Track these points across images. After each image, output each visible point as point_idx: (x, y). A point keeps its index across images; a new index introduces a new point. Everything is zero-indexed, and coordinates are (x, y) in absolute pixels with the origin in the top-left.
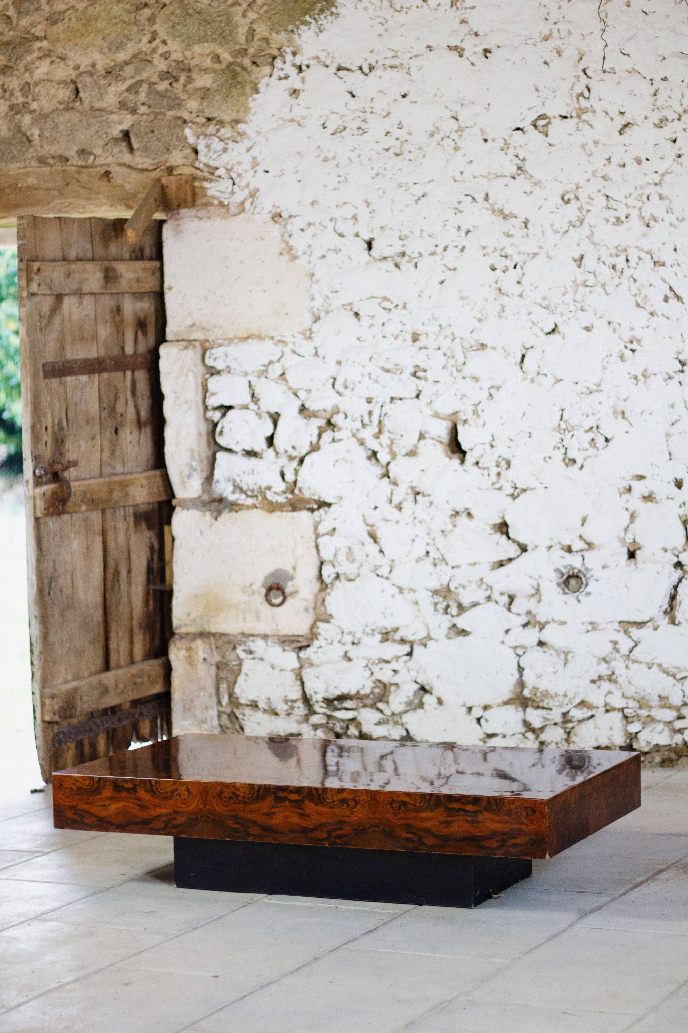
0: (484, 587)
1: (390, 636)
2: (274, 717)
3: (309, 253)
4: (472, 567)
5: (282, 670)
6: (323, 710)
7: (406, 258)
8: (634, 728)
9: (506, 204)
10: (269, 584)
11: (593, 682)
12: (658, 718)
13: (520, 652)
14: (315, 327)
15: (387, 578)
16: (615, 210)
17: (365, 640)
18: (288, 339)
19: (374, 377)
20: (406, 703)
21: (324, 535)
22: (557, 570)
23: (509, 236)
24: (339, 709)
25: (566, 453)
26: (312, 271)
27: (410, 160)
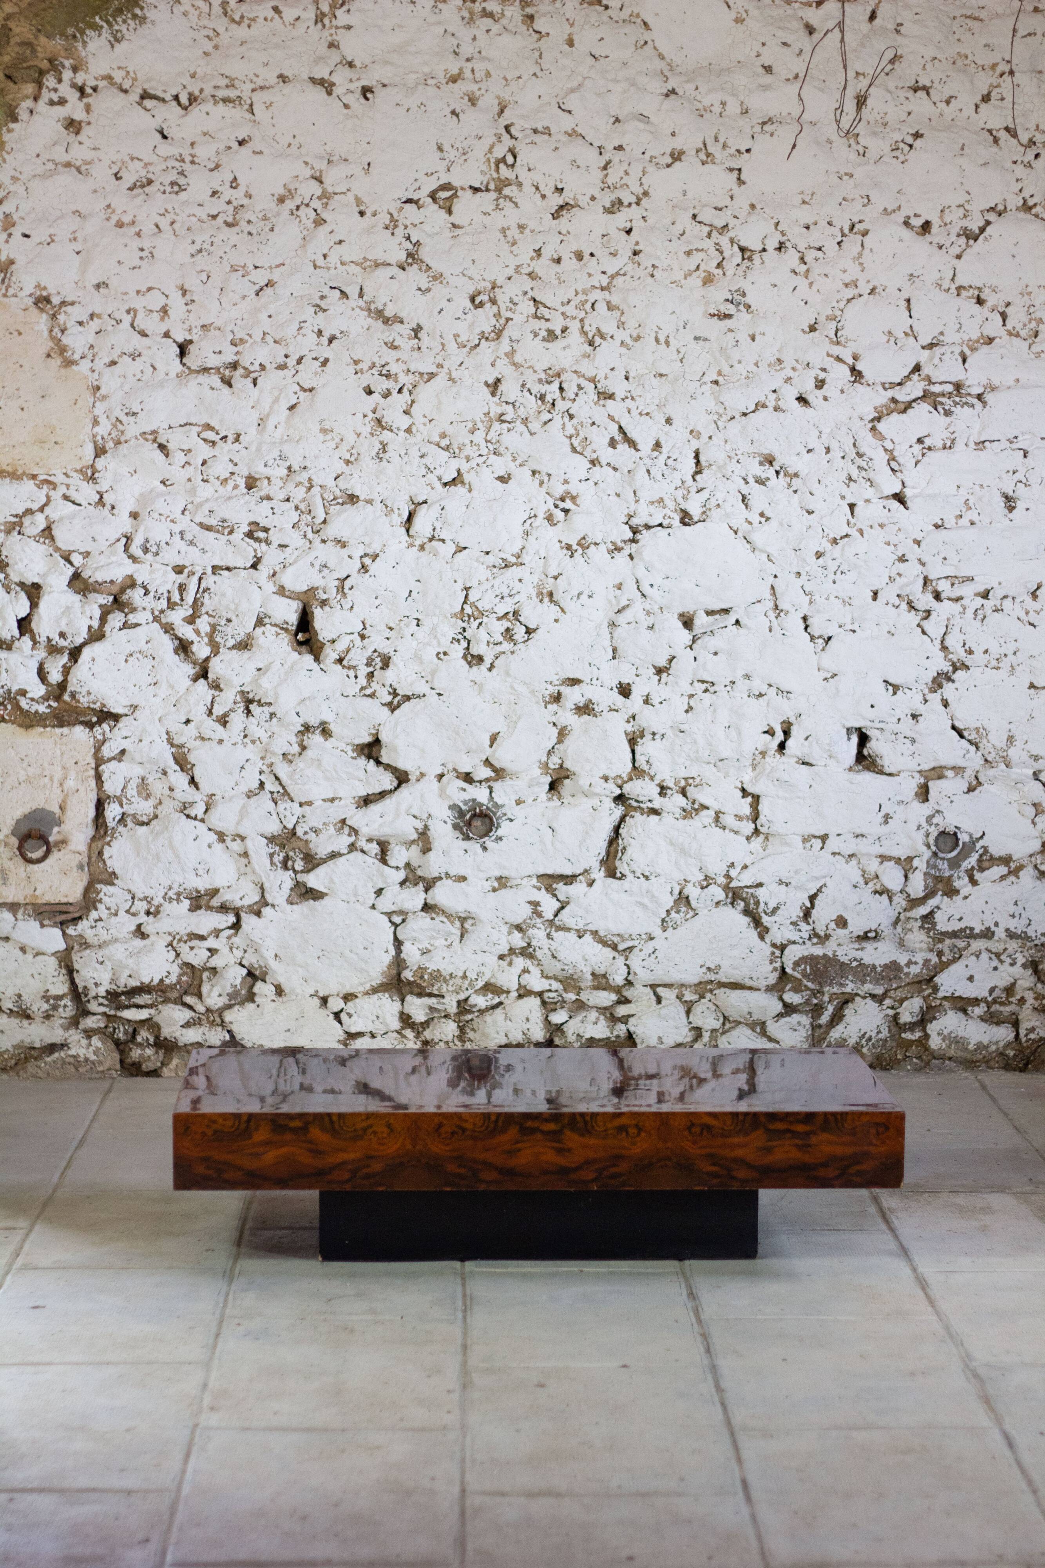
0: (346, 830)
1: (203, 902)
2: (25, 1023)
3: (90, 357)
4: (329, 803)
5: (38, 954)
6: (102, 1009)
7: (240, 371)
8: (558, 1017)
9: (389, 303)
10: (24, 830)
11: (501, 957)
12: (590, 1003)
13: (397, 919)
14: (100, 463)
15: (202, 821)
16: (547, 320)
17: (167, 907)
18: (59, 479)
19: (188, 536)
20: (228, 995)
21: (110, 760)
22: (454, 807)
23: (394, 347)
24: (128, 1007)
25: (468, 648)
26: (95, 383)
27: (250, 234)
